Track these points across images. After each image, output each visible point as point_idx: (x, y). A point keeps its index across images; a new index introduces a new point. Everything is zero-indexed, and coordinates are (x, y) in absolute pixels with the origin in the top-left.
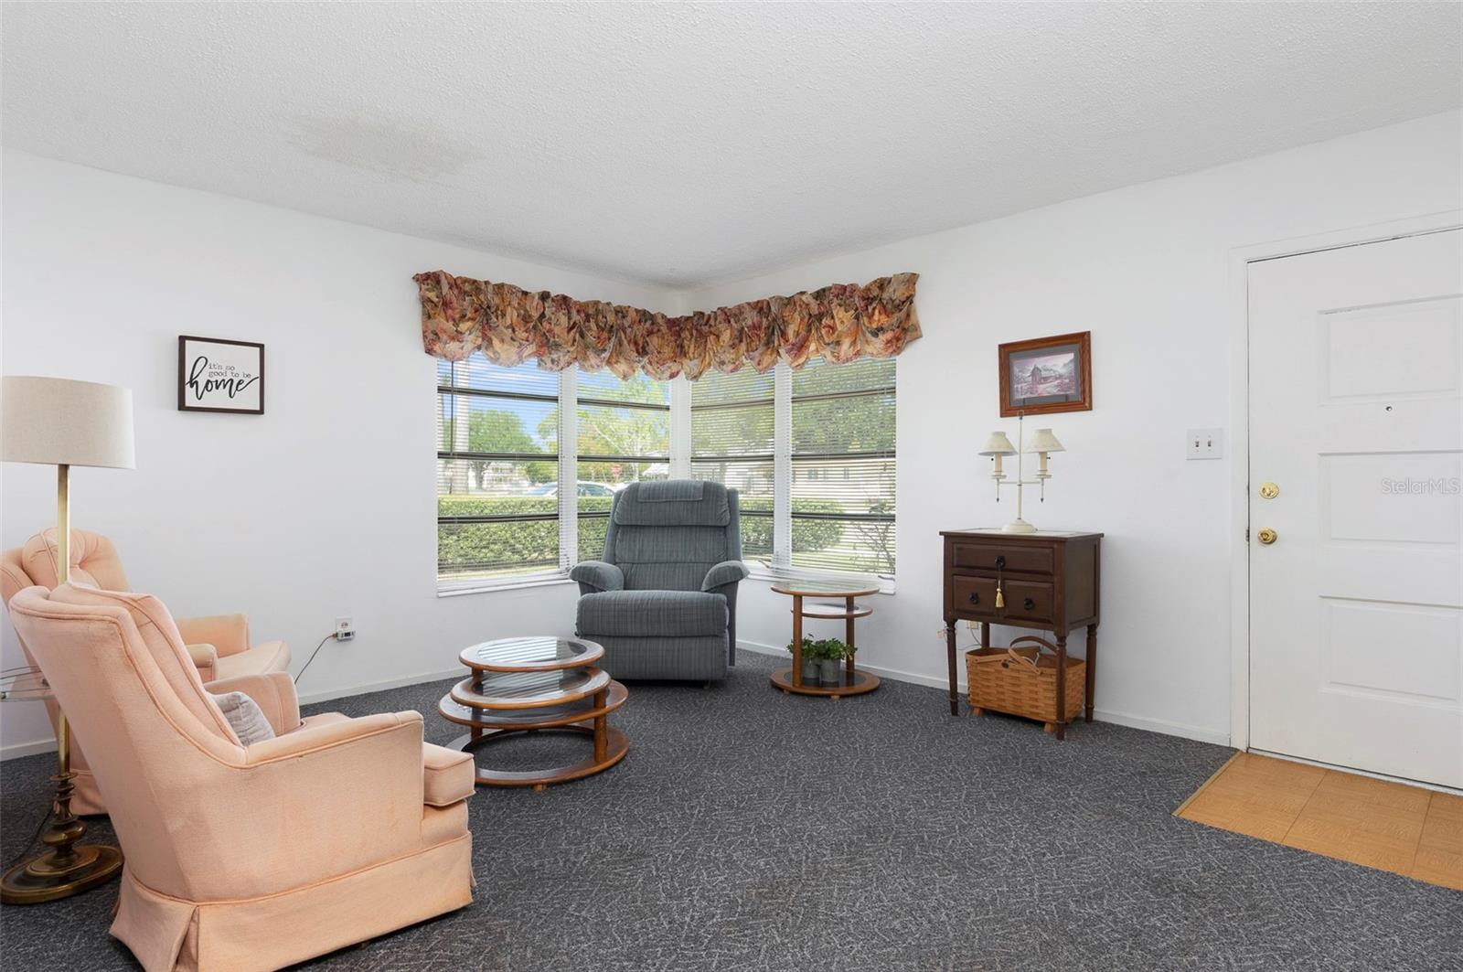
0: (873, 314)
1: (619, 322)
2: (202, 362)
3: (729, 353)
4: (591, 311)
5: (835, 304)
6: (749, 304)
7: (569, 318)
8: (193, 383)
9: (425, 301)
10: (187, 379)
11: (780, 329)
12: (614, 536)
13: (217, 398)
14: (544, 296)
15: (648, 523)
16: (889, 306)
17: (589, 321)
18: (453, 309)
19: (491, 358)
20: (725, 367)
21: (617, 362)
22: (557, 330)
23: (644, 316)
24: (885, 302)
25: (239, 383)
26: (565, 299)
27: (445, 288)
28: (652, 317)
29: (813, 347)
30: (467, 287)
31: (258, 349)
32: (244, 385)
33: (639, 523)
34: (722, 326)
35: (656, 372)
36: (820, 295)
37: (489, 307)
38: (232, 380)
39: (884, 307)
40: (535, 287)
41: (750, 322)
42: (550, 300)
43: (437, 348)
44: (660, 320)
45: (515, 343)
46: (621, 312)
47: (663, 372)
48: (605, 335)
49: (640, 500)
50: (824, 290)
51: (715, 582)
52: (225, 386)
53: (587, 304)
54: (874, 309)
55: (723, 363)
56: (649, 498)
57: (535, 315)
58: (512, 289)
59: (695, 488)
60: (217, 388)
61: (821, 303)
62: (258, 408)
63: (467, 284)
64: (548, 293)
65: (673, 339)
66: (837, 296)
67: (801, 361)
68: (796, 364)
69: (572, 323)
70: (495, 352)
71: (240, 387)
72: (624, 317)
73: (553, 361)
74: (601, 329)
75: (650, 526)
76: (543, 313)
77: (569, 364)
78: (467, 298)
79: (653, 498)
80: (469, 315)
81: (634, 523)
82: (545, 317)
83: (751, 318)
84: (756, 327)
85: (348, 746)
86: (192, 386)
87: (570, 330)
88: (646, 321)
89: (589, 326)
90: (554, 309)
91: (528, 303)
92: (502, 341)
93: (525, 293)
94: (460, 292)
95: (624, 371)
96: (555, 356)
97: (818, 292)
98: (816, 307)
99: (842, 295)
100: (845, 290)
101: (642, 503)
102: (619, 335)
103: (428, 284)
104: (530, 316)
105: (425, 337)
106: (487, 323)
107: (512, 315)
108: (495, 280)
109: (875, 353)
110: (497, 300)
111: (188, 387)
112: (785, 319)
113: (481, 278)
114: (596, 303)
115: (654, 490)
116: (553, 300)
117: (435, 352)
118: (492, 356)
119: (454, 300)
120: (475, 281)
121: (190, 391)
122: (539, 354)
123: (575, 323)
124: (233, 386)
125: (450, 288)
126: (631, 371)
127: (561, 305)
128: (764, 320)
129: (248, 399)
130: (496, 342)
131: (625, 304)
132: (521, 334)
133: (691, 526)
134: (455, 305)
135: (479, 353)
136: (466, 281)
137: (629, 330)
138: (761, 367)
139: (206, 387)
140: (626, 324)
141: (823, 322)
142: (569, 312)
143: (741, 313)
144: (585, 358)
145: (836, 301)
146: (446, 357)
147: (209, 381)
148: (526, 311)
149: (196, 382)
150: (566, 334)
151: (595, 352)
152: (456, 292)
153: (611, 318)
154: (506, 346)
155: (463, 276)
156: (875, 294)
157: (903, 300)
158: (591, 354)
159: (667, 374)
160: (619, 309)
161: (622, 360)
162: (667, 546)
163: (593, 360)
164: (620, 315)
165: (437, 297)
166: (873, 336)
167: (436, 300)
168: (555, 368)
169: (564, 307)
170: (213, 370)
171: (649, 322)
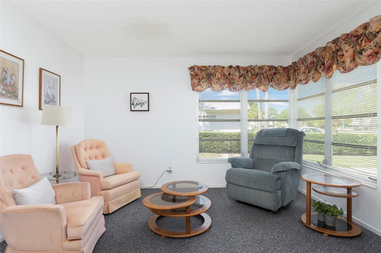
0: (362, 43)
1: (260, 71)
2: (135, 99)
3: (303, 76)
4: (249, 69)
5: (343, 43)
6: (309, 54)
7: (240, 73)
8: (133, 104)
9: (191, 75)
10: (132, 104)
11: (321, 61)
12: (253, 148)
13: (138, 108)
14: (231, 67)
15: (265, 144)
16: (370, 37)
17: (248, 73)
18: (199, 76)
19: (212, 89)
20: (302, 82)
21: (260, 86)
22: (235, 78)
23: (271, 68)
24: (367, 35)
25: (143, 103)
26: (238, 67)
27: (196, 70)
28: (275, 68)
29: (335, 66)
30: (204, 69)
31: (147, 94)
32: (144, 104)
33: (262, 144)
34: (301, 66)
35: (278, 87)
36: (335, 41)
37: (211, 74)
38: (141, 103)
39: (368, 38)
40: (226, 65)
41: (309, 62)
42: (233, 68)
43: (195, 88)
44: (279, 68)
45: (218, 84)
46: (261, 68)
47: (280, 88)
48: (254, 77)
49: (262, 135)
50: (338, 39)
51: (275, 170)
52: (140, 104)
53: (248, 67)
54: (362, 40)
55: (301, 80)
56: (265, 135)
57: (227, 74)
58: (219, 67)
59: (283, 131)
60: (138, 105)
61: (337, 45)
62: (147, 109)
63: (203, 68)
64: (232, 66)
65: (286, 74)
66: (344, 40)
67: (330, 74)
68: (328, 75)
69: (241, 75)
70: (213, 88)
71: (143, 104)
72: (263, 69)
73: (233, 88)
74: (253, 75)
75: (266, 145)
76: (230, 72)
77: (241, 89)
78: (203, 72)
79: (267, 135)
80: (205, 77)
81: (260, 143)
82: (231, 74)
83: (310, 60)
84: (313, 63)
85: (40, 212)
86: (133, 105)
87: (240, 77)
88: (273, 69)
89: (248, 75)
90: (234, 71)
91: (224, 70)
92: (215, 84)
93: (223, 67)
94: (201, 70)
95: (263, 89)
96: (234, 86)
97: (334, 40)
98: (334, 47)
99: (347, 38)
100: (348, 35)
101: (263, 136)
102: (261, 76)
103: (191, 70)
104: (225, 74)
105: (192, 86)
106: (210, 79)
107: (218, 75)
108: (212, 65)
109: (363, 63)
110: (213, 71)
111: (132, 105)
112: (324, 56)
113: (207, 65)
114: (251, 66)
115: (268, 132)
116: (234, 68)
117: (195, 90)
118: (213, 89)
119: (199, 73)
120: (205, 66)
121: (132, 106)
122: (229, 87)
123: (242, 75)
124: (142, 104)
125: (198, 70)
126: (266, 89)
127: (237, 69)
128: (315, 59)
129: (145, 107)
130: (213, 84)
131: (263, 64)
132: (222, 81)
133: (281, 146)
134: (200, 74)
135: (209, 88)
136: (203, 67)
137: (264, 74)
138: (314, 79)
139: (136, 105)
140: (264, 72)
141: (338, 54)
142: (240, 71)
143: (306, 58)
144: (247, 86)
145: (343, 42)
146: (198, 91)
147: (136, 103)
148: (224, 73)
149: (134, 104)
150: (238, 78)
151: (249, 83)
152: (200, 70)
153: (257, 71)
154: (216, 85)
155: (202, 65)
156: (361, 32)
157: (377, 31)
158: (249, 84)
159: (284, 87)
160: (260, 67)
161: (262, 85)
162: (271, 153)
163: (250, 86)
164: (261, 69)
165: (194, 73)
166: (360, 54)
167: (194, 74)
168: (235, 90)
169: (238, 69)
170: (137, 101)
171: (274, 70)
